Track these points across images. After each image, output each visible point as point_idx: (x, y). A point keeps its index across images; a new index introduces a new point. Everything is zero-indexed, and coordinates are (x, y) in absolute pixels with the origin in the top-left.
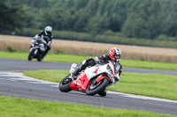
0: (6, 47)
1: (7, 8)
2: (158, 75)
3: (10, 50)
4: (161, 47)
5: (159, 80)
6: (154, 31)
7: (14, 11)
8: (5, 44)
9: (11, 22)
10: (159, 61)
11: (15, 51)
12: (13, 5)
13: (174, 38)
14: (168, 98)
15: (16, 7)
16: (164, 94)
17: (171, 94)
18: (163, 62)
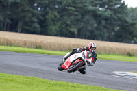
0: (126, 53)
1: (127, 23)
3: (129, 55)
7: (133, 25)
8: (125, 50)
9: (131, 33)
11: (133, 56)
12: (133, 20)
15: (135, 21)
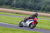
2: (2, 16)
4: (3, 8)
5: (2, 17)
6: (2, 4)
10: (2, 12)
13: (7, 6)
14: (4, 23)
16: (3, 21)
17: (5, 21)
18: (4, 12)
